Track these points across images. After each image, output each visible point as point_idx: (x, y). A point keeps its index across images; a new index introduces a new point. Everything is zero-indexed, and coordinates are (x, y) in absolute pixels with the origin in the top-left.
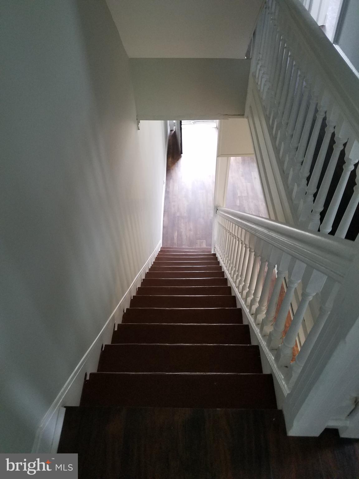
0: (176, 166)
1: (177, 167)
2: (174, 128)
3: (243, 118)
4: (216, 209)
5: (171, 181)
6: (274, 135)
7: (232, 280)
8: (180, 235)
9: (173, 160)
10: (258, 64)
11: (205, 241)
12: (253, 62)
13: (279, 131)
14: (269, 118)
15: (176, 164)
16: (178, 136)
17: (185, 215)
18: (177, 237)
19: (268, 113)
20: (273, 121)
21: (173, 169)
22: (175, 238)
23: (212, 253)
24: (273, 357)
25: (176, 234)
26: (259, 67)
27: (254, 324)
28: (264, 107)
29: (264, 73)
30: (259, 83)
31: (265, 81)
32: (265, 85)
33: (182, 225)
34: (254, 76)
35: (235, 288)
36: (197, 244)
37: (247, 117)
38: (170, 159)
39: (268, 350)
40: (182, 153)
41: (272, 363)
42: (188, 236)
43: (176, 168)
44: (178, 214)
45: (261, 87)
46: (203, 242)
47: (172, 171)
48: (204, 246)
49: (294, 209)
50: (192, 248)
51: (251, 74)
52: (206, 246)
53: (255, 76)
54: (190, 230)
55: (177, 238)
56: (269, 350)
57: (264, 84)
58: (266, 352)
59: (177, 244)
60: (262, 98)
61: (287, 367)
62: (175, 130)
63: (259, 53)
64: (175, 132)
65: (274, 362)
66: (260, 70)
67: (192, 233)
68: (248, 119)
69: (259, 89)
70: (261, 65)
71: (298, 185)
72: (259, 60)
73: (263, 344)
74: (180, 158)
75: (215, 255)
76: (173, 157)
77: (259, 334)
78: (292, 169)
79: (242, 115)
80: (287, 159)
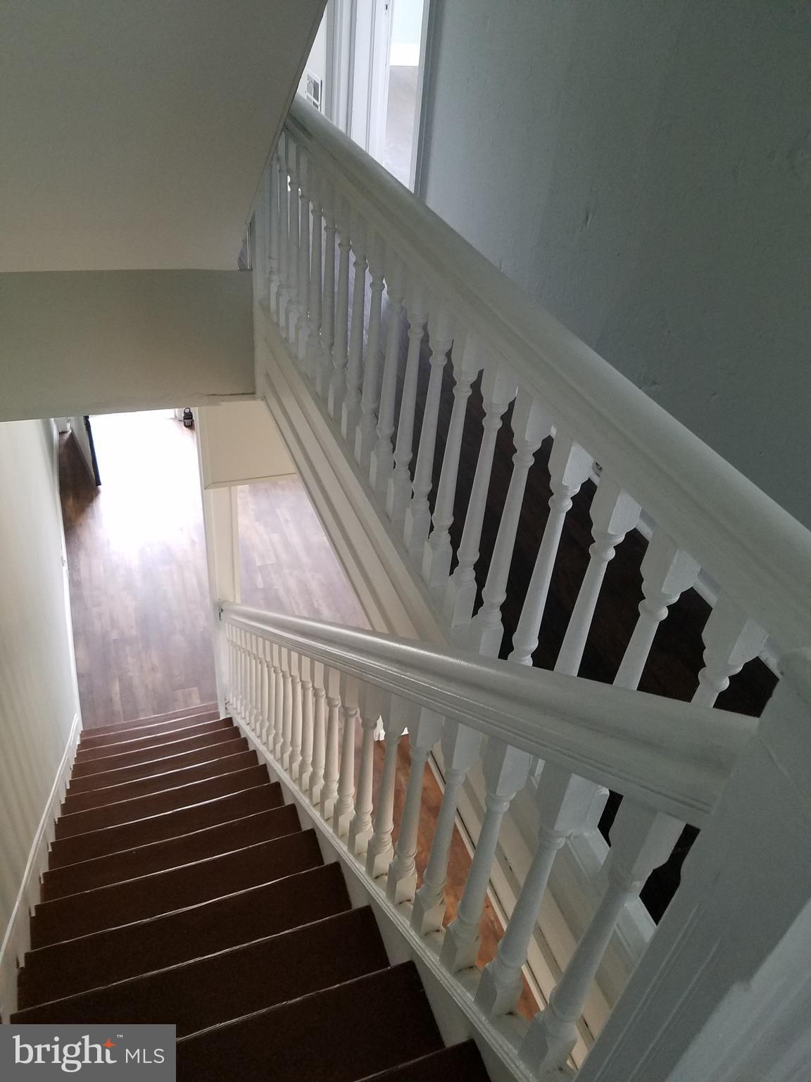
0: (90, 515)
1: (93, 517)
2: (68, 426)
3: (255, 399)
4: (220, 610)
5: (82, 555)
6: (345, 437)
7: (297, 788)
8: (127, 688)
9: (77, 503)
10: (270, 281)
11: (196, 689)
12: (258, 279)
13: (358, 430)
14: (326, 401)
15: (89, 510)
16: (80, 443)
17: (134, 632)
18: (121, 694)
19: (319, 388)
20: (338, 407)
21: (81, 525)
22: (116, 697)
23: (222, 717)
24: (468, 994)
25: (116, 687)
26: (274, 289)
27: (390, 905)
28: (306, 375)
29: (290, 300)
30: (282, 322)
31: (298, 319)
32: (298, 328)
33: (130, 660)
34: (266, 309)
35: (312, 808)
36: (176, 700)
37: (264, 398)
38: (70, 502)
39: (449, 975)
40: (98, 483)
41: (472, 1011)
42: (150, 687)
43: (90, 521)
44: (114, 635)
45: (288, 333)
46: (190, 694)
47: (79, 531)
48: (196, 702)
49: (435, 601)
50: (166, 716)
51: (256, 306)
52: (202, 699)
53: (268, 308)
54: (153, 669)
55: (121, 698)
56: (451, 973)
57: (296, 326)
58: (445, 981)
59: (124, 712)
60: (296, 358)
61: (510, 1013)
62: (70, 431)
63: (270, 257)
64: (72, 435)
65: (475, 1008)
66: (278, 295)
67: (159, 675)
68: (267, 403)
69: (284, 336)
70: (278, 284)
71: (434, 547)
72: (271, 272)
73: (431, 960)
74: (97, 495)
75: (229, 721)
76: (77, 496)
77: (413, 933)
78: (409, 511)
79: (251, 393)
80: (392, 489)
